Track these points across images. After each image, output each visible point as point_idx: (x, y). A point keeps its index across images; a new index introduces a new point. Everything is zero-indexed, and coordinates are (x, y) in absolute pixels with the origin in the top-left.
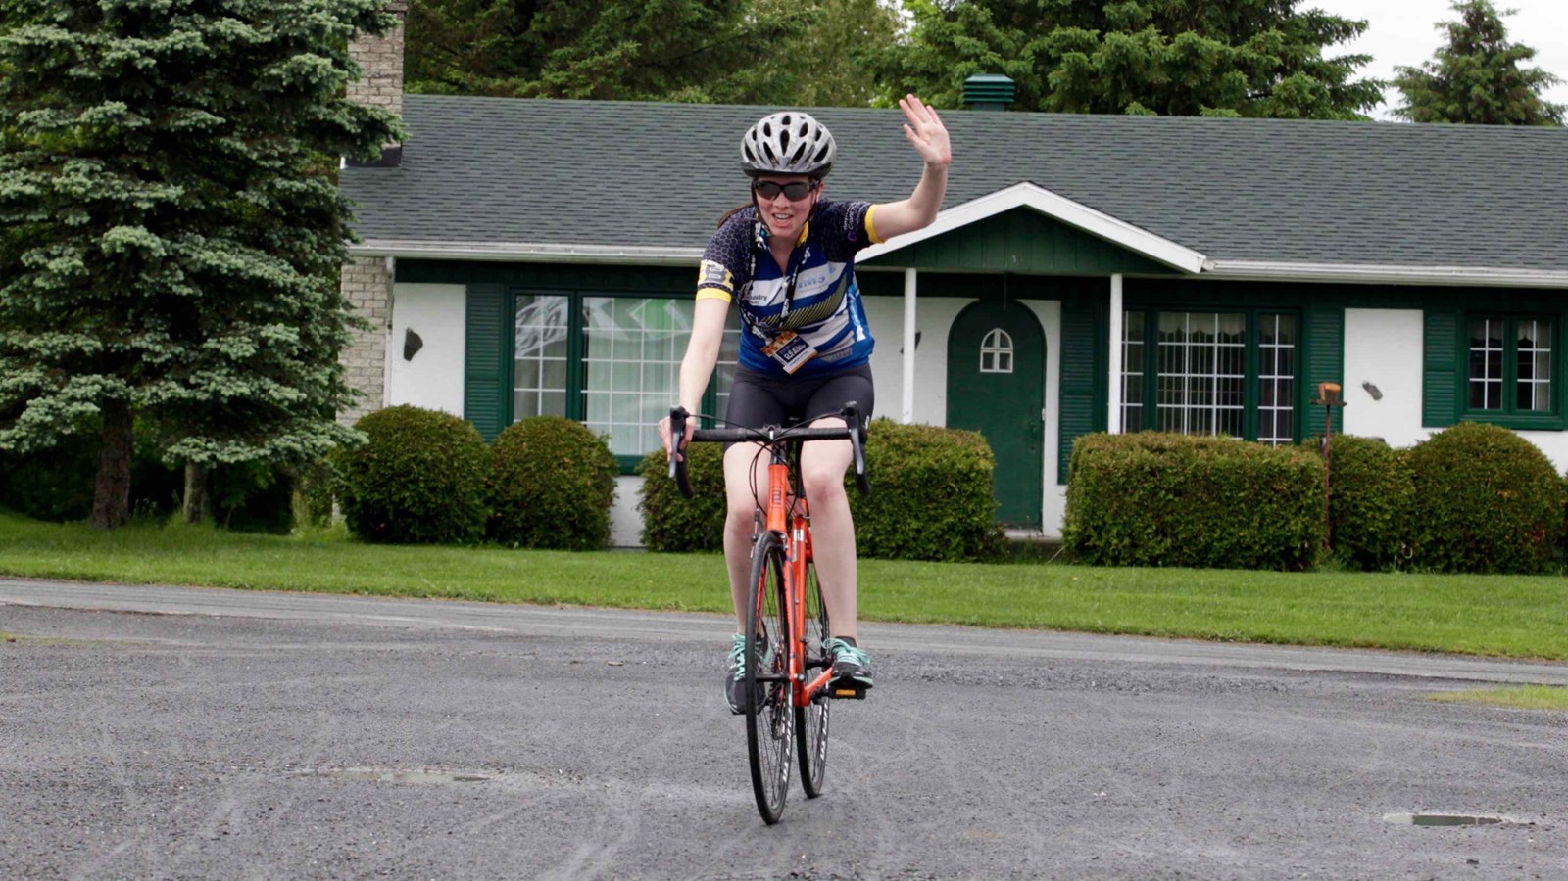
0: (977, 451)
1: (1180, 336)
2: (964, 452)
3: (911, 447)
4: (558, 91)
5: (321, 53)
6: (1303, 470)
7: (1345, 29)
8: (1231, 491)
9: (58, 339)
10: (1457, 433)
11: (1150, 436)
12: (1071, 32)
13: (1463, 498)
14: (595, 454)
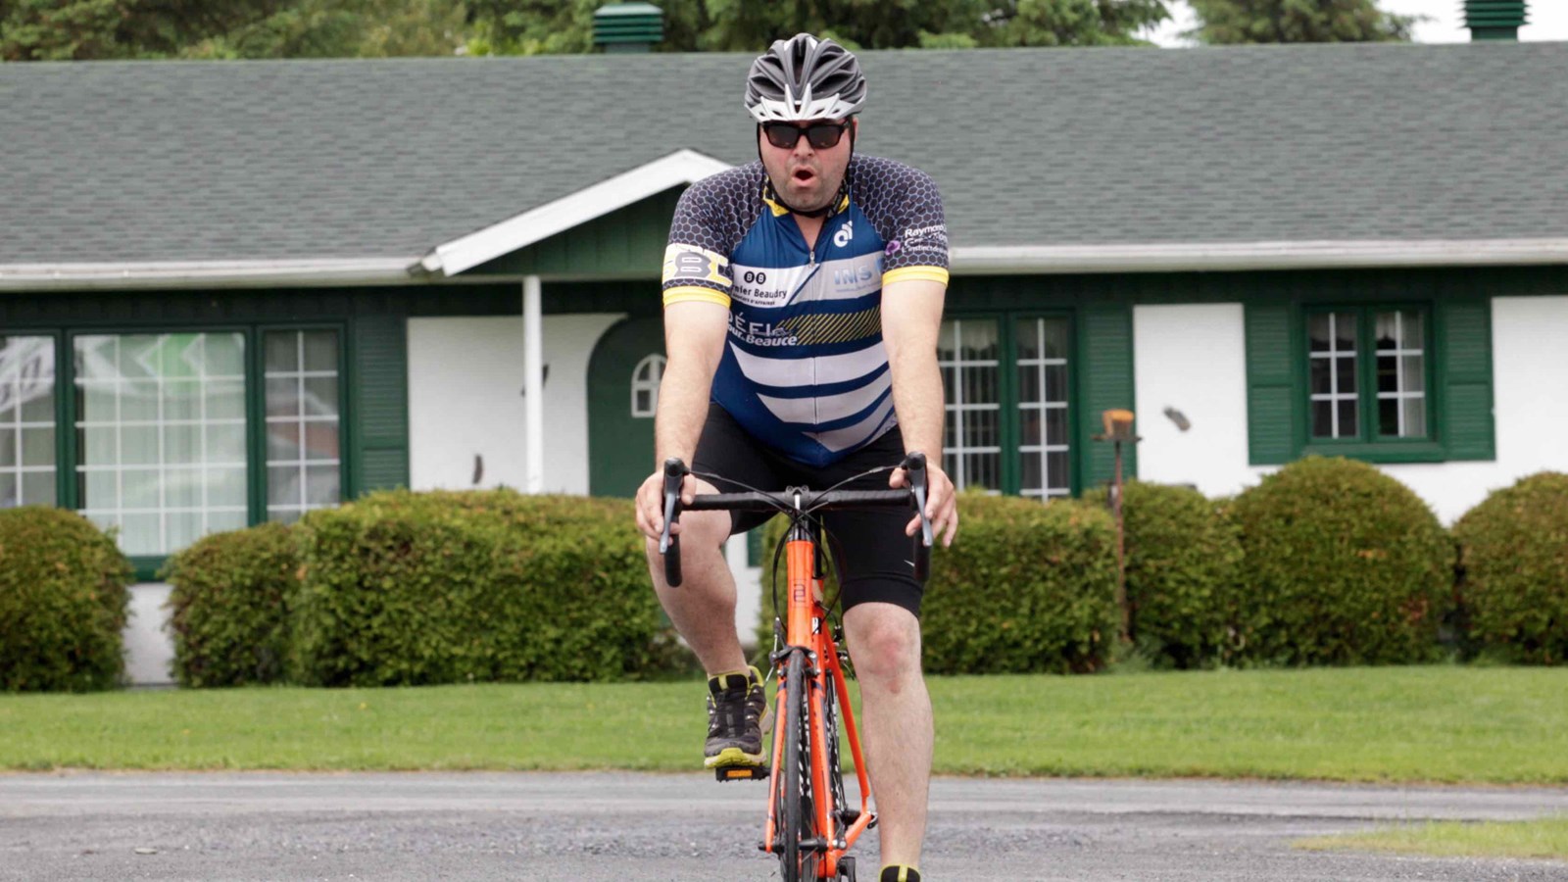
2: (616, 529)
3: (542, 526)
4: (25, 53)
6: (1087, 533)
8: (988, 566)
10: (1297, 472)
13: (1311, 563)
14: (100, 554)
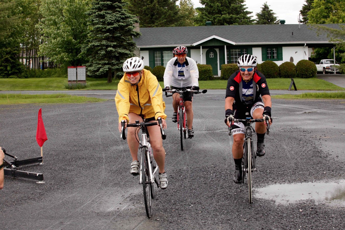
0: (210, 67)
1: (233, 52)
2: (208, 67)
4: (157, 26)
5: (132, 26)
7: (250, 13)
9: (103, 62)
10: (266, 62)
11: (230, 64)
12: (218, 15)
13: (267, 70)
